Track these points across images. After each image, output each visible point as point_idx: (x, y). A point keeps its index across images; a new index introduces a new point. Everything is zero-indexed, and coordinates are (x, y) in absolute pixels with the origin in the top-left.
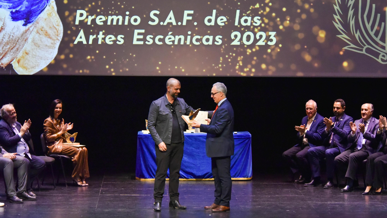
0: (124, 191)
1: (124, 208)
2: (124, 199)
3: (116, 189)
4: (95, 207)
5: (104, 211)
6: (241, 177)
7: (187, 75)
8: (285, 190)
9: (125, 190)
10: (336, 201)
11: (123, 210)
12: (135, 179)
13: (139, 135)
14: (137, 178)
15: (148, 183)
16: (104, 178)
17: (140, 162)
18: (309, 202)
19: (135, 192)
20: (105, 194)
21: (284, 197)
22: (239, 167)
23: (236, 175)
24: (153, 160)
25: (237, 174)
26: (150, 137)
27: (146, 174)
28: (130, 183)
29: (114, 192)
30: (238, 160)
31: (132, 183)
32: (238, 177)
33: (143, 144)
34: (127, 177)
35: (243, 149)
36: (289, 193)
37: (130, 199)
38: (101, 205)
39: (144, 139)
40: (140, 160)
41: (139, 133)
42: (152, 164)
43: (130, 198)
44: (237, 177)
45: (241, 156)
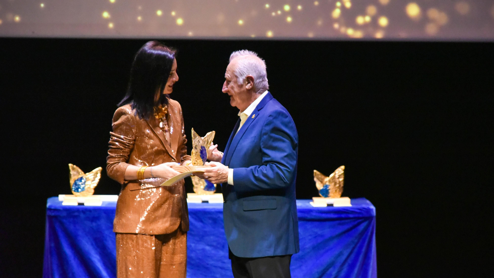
7: (191, 34)
13: (50, 209)
33: (61, 235)
35: (354, 248)
39: (64, 221)
41: (50, 203)
45: (345, 269)
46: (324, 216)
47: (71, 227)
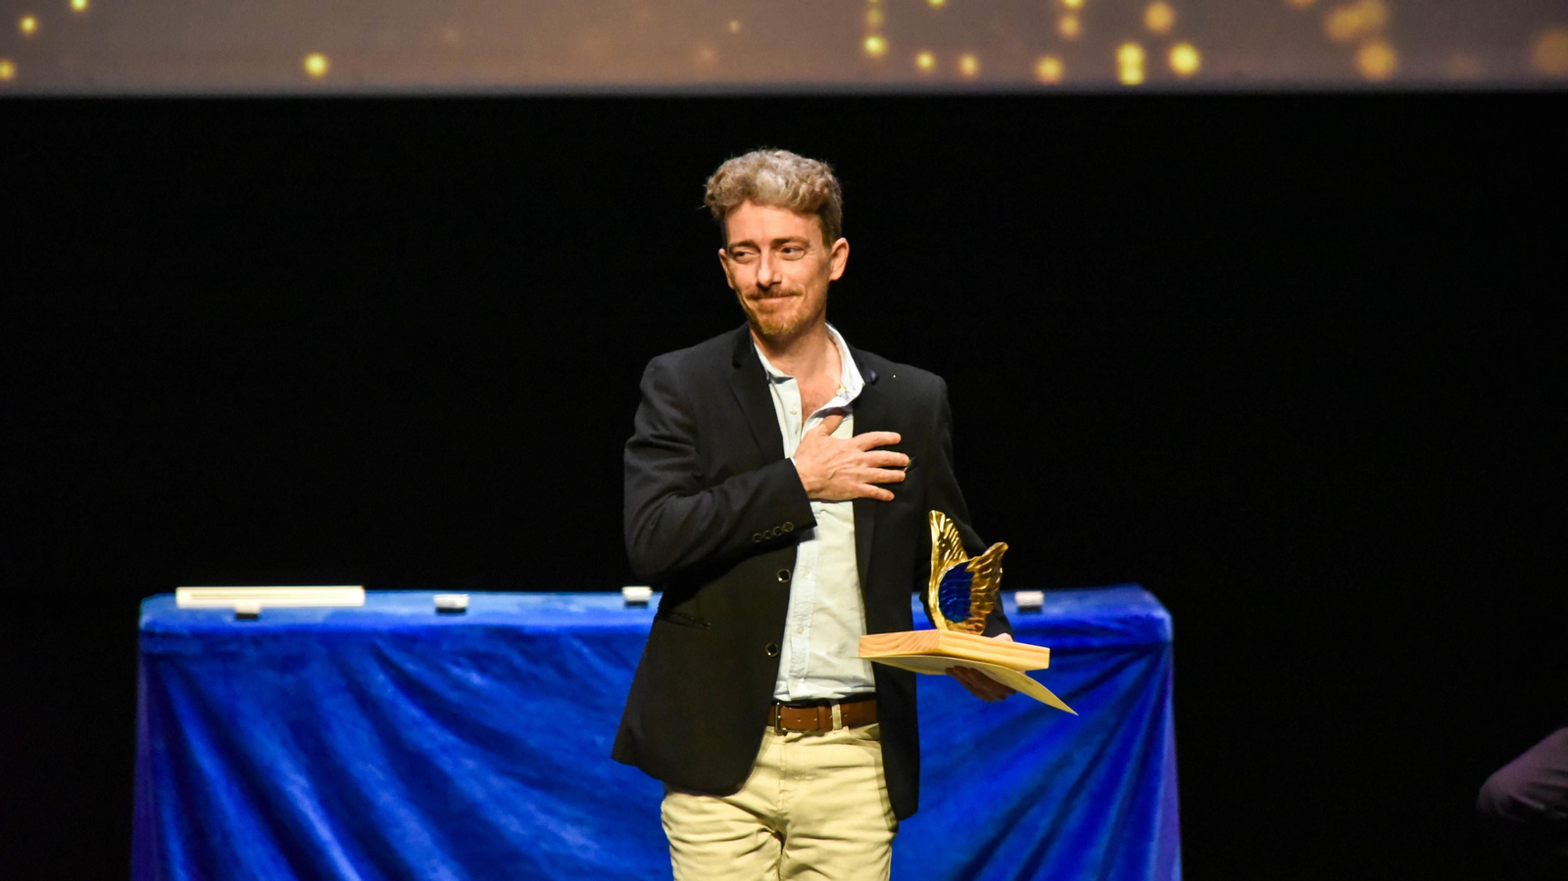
13: (150, 634)
17: (167, 872)
26: (252, 653)
30: (1056, 848)
33: (185, 711)
35: (1105, 743)
39: (195, 670)
40: (164, 857)
41: (150, 613)
45: (1079, 809)
47: (216, 689)
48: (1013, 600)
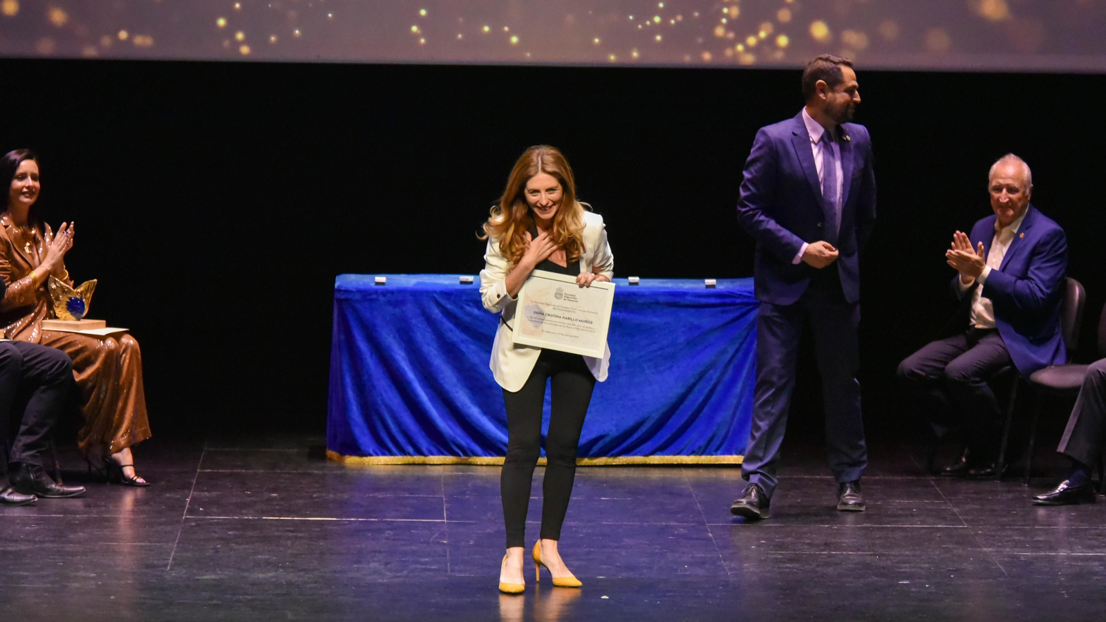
0: (277, 505)
1: (275, 566)
2: (276, 533)
3: (249, 496)
4: (166, 566)
5: (198, 580)
6: (731, 454)
7: (529, 57)
8: (898, 503)
9: (282, 499)
10: (1092, 548)
11: (272, 577)
12: (323, 457)
13: (339, 290)
14: (331, 453)
15: (372, 473)
16: (203, 453)
17: (344, 391)
18: (985, 549)
19: (319, 508)
20: (206, 514)
21: (893, 530)
22: (724, 416)
23: (712, 443)
24: (393, 387)
25: (717, 442)
26: (382, 299)
27: (365, 440)
28: (304, 475)
29: (241, 506)
30: (719, 388)
31: (310, 474)
32: (719, 452)
34: (295, 450)
35: (741, 344)
36: (912, 515)
37: (300, 535)
38: (189, 554)
39: (358, 306)
40: (343, 385)
41: (339, 281)
42: (387, 401)
43: (301, 532)
44: (716, 451)
45: (730, 371)
46: (703, 301)
47: (367, 315)
48: (704, 282)
